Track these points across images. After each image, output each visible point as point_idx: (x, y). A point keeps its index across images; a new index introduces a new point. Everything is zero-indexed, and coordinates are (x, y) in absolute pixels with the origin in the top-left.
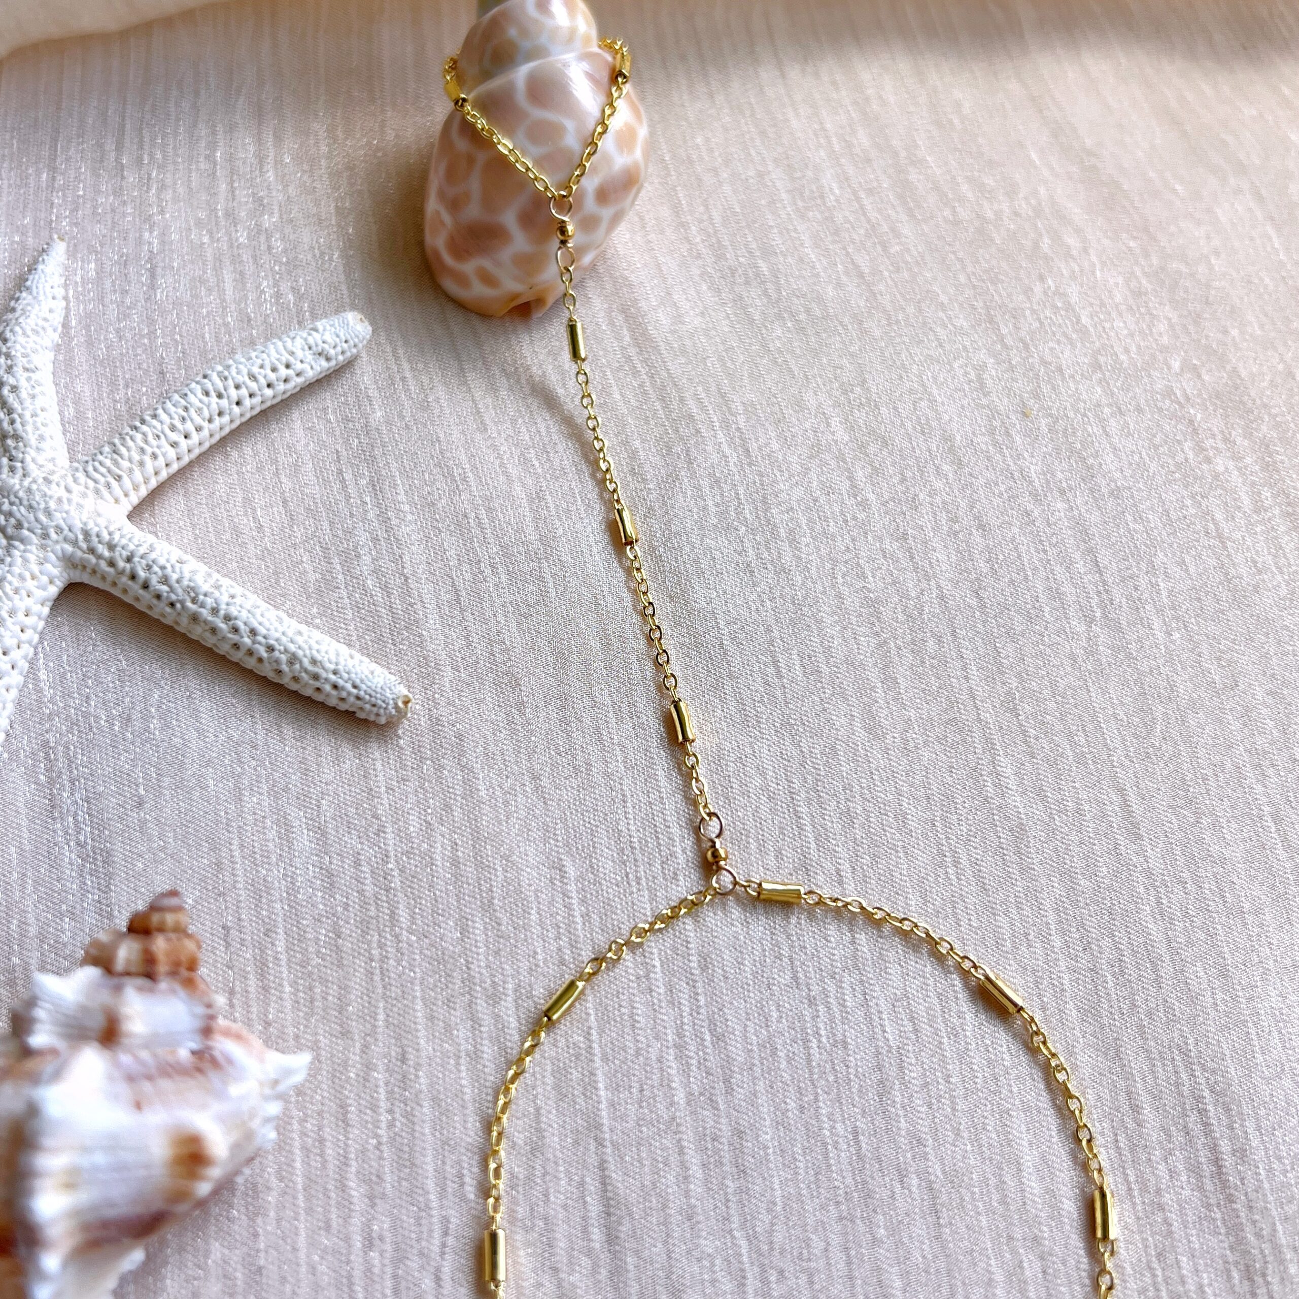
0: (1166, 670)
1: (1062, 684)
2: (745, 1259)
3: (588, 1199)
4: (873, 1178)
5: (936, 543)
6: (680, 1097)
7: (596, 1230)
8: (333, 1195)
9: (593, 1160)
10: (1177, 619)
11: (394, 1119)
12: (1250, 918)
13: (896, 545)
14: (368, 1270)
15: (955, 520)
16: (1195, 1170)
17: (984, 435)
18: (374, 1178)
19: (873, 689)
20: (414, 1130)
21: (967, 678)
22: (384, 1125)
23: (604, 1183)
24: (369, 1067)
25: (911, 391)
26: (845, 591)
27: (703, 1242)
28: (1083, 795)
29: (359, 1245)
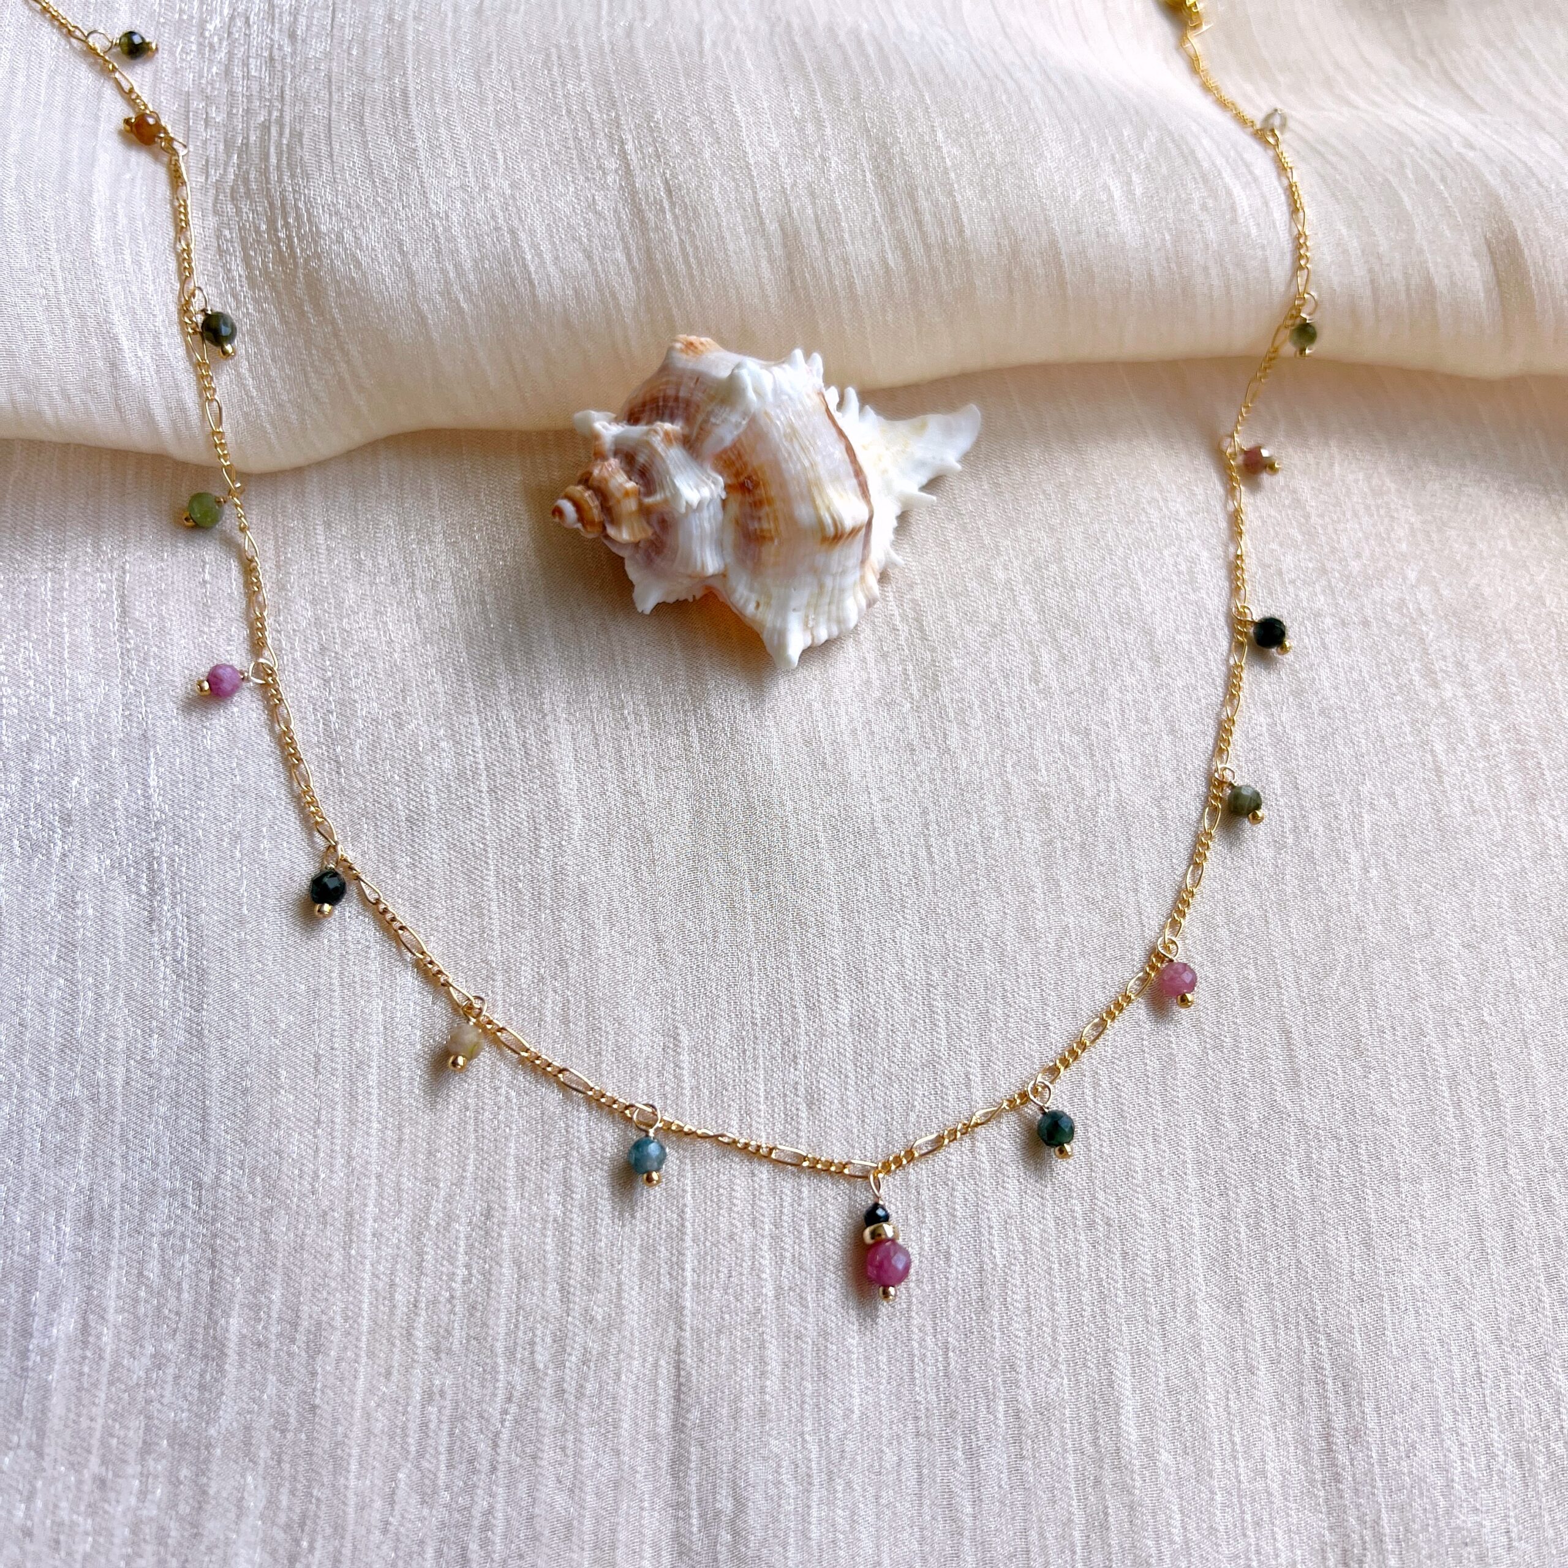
0: (1355, 909)
1: (1239, 912)
2: (814, 1465)
3: (660, 1383)
4: (957, 1398)
5: (1121, 742)
6: (769, 1290)
7: (663, 1415)
8: (398, 1343)
9: (670, 1341)
10: (1377, 855)
11: (470, 1274)
12: (1405, 1187)
13: (1076, 739)
14: (424, 1425)
15: (1146, 721)
16: (1303, 1443)
17: (1187, 632)
18: (442, 1331)
19: (1031, 888)
20: (489, 1290)
21: (1136, 891)
22: (459, 1279)
23: (678, 1368)
24: (450, 1217)
25: (1114, 575)
26: (1014, 781)
27: (773, 1442)
28: (1242, 1031)
29: (418, 1397)
